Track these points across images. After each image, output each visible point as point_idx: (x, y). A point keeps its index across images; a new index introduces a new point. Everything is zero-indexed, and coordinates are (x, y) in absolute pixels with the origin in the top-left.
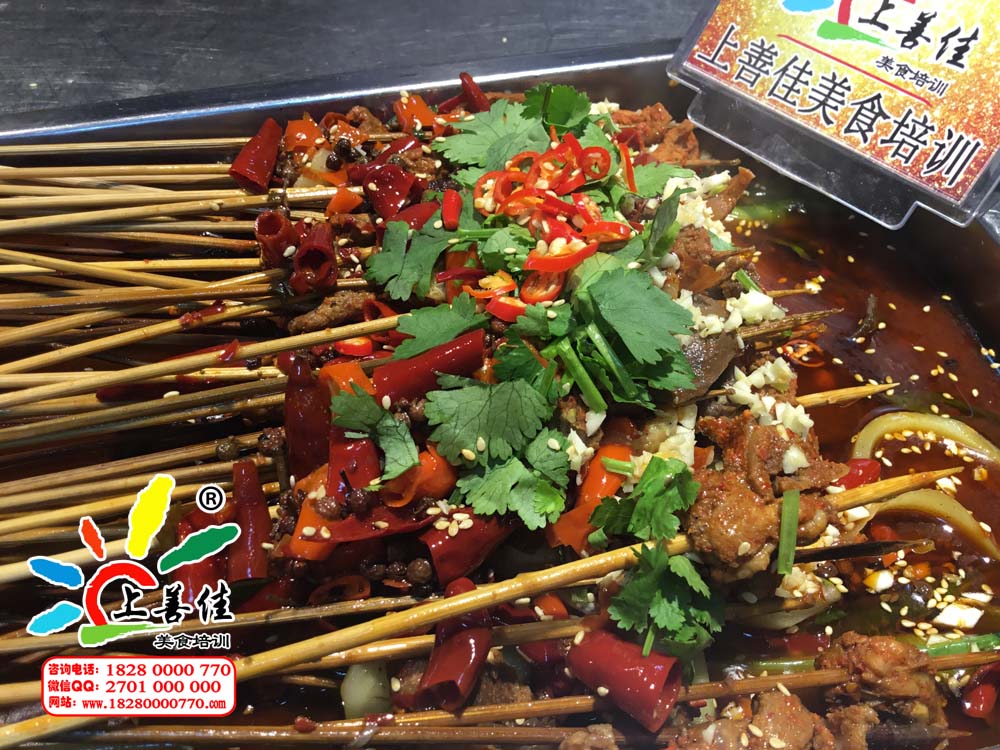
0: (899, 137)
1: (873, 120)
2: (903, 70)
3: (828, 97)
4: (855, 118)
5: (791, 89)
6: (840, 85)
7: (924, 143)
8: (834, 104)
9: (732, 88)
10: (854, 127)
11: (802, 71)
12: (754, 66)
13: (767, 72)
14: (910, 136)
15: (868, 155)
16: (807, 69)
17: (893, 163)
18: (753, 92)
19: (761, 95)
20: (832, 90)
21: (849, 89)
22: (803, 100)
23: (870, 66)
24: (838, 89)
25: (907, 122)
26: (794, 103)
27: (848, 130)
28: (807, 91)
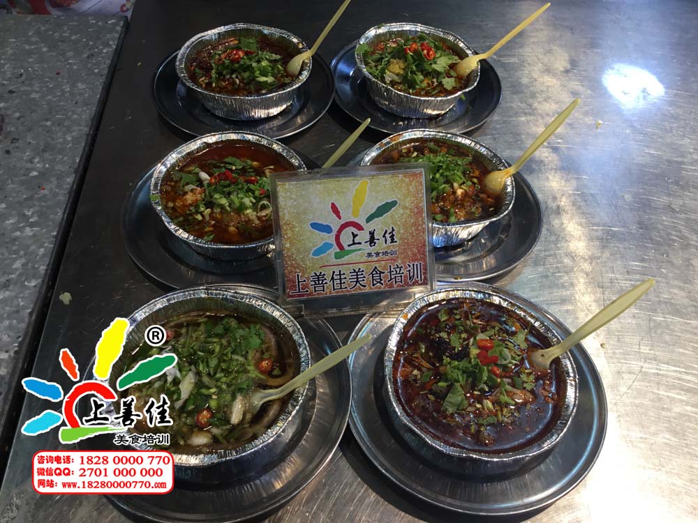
0: (393, 277)
1: (380, 276)
2: (377, 254)
3: (357, 278)
4: (373, 279)
5: (341, 283)
6: (359, 271)
7: (403, 273)
8: (362, 279)
9: (316, 296)
10: (375, 282)
11: (340, 275)
12: (319, 284)
13: (326, 283)
14: (397, 274)
15: (387, 289)
16: (342, 273)
17: (398, 286)
18: (326, 294)
19: (330, 293)
20: (357, 275)
21: (363, 271)
22: (349, 285)
23: (365, 259)
24: (359, 273)
25: (392, 270)
26: (346, 288)
27: (374, 285)
28: (347, 281)
